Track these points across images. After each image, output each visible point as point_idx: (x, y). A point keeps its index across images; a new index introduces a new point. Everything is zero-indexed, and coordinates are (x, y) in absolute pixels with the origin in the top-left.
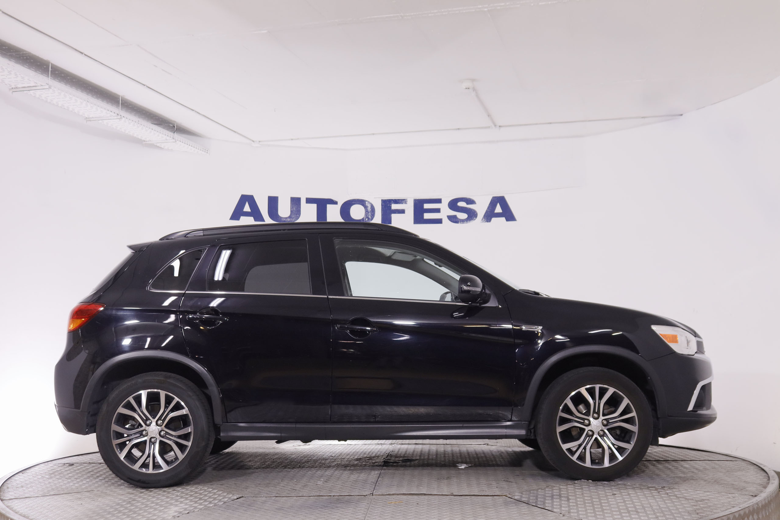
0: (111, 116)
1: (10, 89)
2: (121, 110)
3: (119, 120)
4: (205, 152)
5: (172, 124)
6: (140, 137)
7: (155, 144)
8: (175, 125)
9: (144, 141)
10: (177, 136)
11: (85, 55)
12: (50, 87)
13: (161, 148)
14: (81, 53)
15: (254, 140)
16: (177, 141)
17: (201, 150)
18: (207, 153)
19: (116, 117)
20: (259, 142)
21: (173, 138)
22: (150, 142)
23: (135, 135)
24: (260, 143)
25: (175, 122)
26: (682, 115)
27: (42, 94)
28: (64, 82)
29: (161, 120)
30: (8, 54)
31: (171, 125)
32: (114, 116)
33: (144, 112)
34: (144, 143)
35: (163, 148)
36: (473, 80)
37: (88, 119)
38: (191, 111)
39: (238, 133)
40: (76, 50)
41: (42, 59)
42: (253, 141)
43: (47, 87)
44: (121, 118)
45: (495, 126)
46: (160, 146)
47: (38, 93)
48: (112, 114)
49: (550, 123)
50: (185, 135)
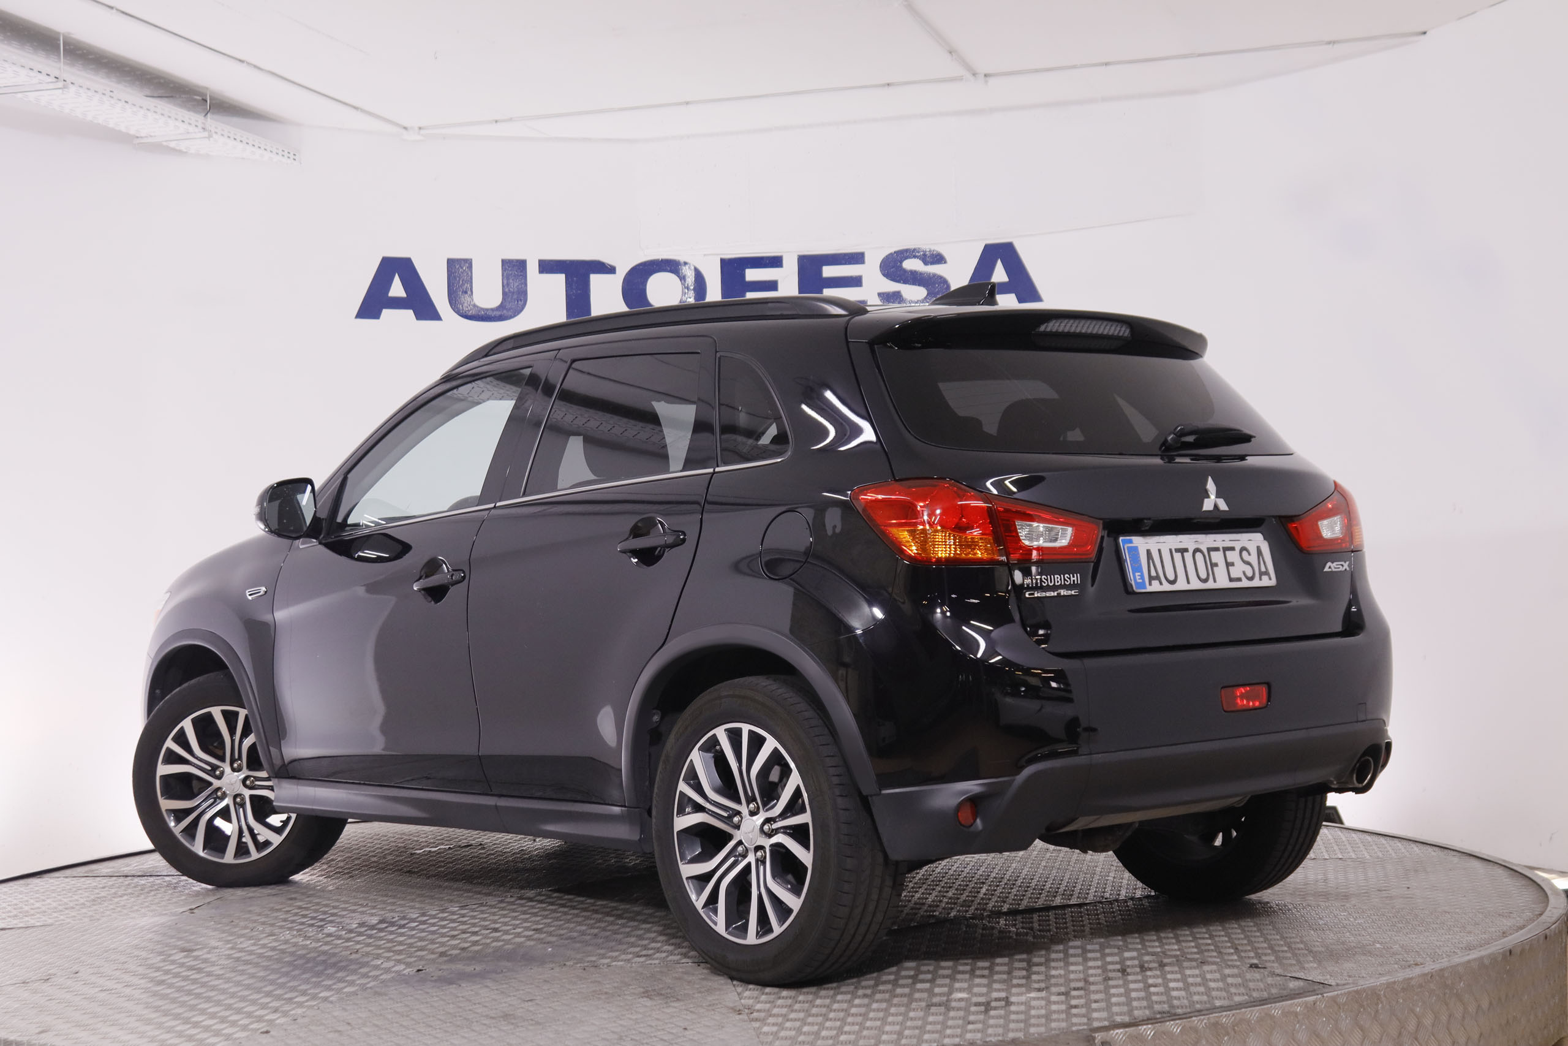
0: (40, 83)
2: (64, 63)
3: (60, 91)
4: (289, 157)
5: (200, 94)
6: (123, 130)
7: (165, 144)
8: (206, 95)
9: (137, 137)
10: (213, 122)
13: (180, 152)
15: (406, 125)
16: (214, 136)
17: (277, 154)
18: (294, 159)
19: (51, 86)
20: (420, 128)
21: (204, 129)
22: (150, 140)
23: (111, 125)
24: (422, 132)
25: (207, 88)
26: (1425, 33)
29: (172, 85)
31: (198, 98)
32: (48, 83)
33: (127, 69)
34: (138, 141)
35: (186, 152)
38: (239, 62)
39: (363, 111)
42: (405, 128)
44: (65, 87)
45: (974, 74)
46: (178, 148)
48: (43, 77)
49: (1106, 64)
50: (235, 120)
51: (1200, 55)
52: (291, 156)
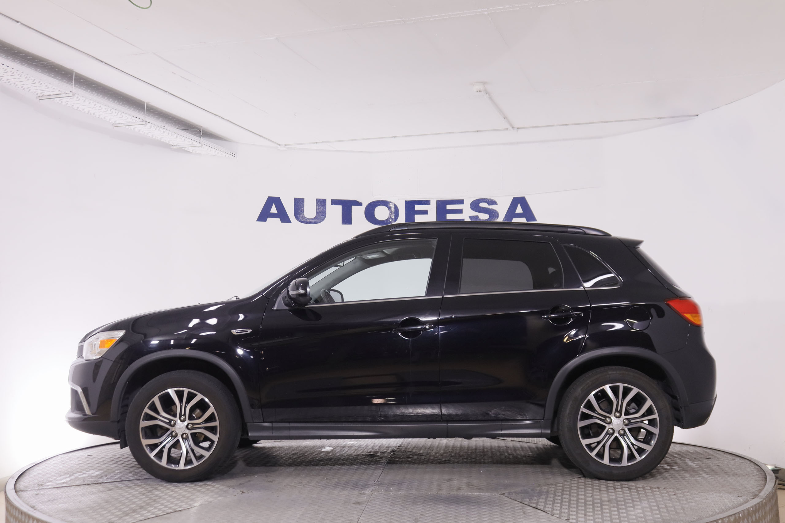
0: (136, 122)
1: (37, 97)
2: (146, 115)
3: (144, 125)
4: (232, 155)
5: (198, 129)
6: (167, 142)
7: (183, 148)
8: (201, 129)
9: (173, 146)
10: (203, 140)
11: (106, 63)
12: (74, 95)
13: (189, 152)
14: (101, 61)
15: (280, 144)
16: (204, 146)
17: (228, 154)
19: (141, 123)
20: (285, 145)
21: (199, 142)
22: (177, 147)
23: (163, 140)
24: (286, 147)
25: (201, 127)
26: (697, 115)
27: (67, 102)
28: (90, 90)
29: (187, 125)
30: (34, 64)
32: (139, 122)
33: (170, 118)
34: (172, 147)
35: (191, 152)
36: (484, 83)
37: (115, 125)
38: (215, 116)
39: (263, 137)
40: (97, 59)
41: (66, 68)
43: (71, 94)
44: (146, 124)
45: (513, 128)
46: (188, 150)
47: (64, 100)
48: (137, 119)
49: (567, 125)
50: (211, 140)
51: (605, 122)
52: (234, 155)
